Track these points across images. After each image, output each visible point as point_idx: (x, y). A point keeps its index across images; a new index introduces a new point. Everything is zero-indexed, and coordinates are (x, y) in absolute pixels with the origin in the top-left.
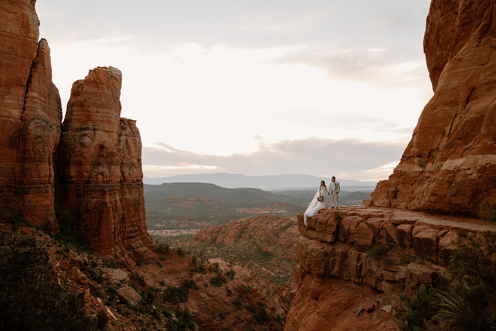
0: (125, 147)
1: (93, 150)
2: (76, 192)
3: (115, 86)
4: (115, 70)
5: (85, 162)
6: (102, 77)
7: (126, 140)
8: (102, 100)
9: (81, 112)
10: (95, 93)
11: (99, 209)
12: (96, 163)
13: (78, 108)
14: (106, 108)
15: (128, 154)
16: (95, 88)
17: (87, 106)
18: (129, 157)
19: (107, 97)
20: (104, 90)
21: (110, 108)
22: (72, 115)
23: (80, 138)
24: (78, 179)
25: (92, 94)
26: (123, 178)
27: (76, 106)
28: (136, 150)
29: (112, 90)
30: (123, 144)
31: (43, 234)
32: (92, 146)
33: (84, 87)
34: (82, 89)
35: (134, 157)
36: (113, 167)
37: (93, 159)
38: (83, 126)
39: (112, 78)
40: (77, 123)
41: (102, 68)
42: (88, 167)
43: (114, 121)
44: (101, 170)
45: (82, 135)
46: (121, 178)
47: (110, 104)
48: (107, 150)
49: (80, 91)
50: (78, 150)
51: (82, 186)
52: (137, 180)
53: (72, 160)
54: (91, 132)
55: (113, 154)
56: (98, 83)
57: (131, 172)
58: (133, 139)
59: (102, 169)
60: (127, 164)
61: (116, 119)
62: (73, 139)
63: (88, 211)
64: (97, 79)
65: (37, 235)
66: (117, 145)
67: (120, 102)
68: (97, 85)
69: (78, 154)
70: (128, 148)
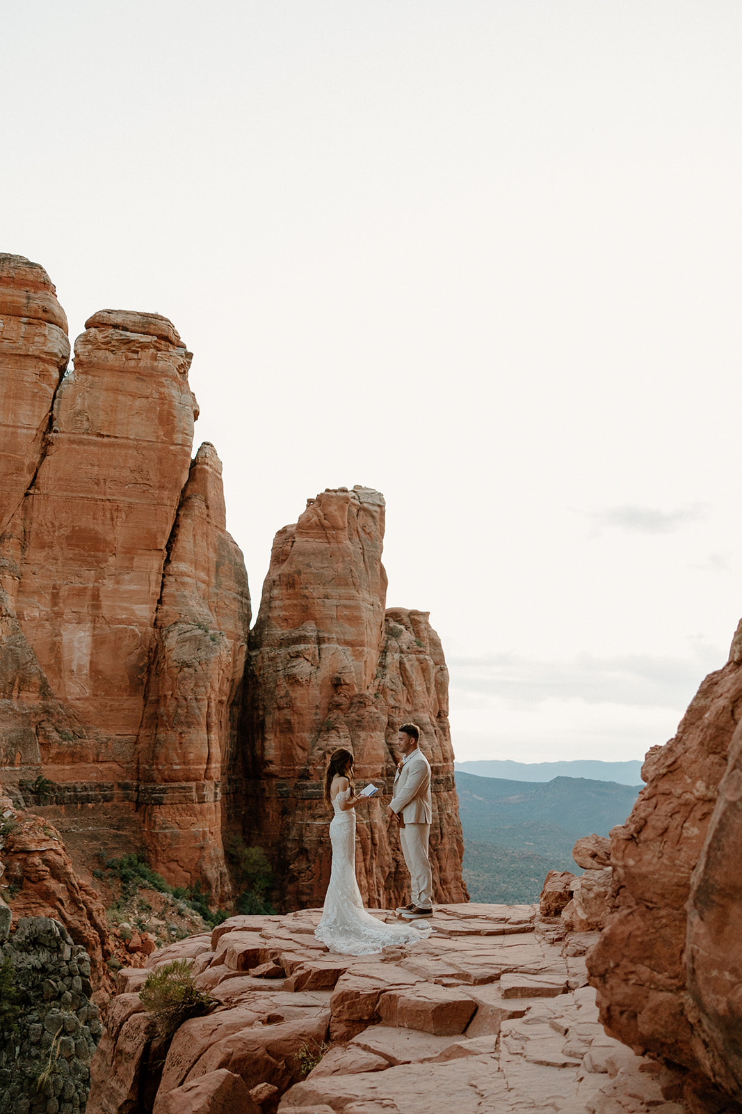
0: (399, 681)
1: (317, 692)
2: (280, 800)
3: (368, 531)
4: (368, 494)
5: (298, 723)
6: (335, 513)
7: (401, 663)
8: (335, 566)
9: (289, 599)
10: (321, 552)
12: (323, 724)
13: (284, 591)
14: (347, 584)
15: (408, 700)
16: (321, 540)
17: (301, 584)
18: (409, 708)
20: (341, 542)
21: (354, 585)
22: (270, 608)
23: (288, 663)
24: (284, 767)
25: (313, 554)
27: (278, 585)
28: (428, 689)
29: (363, 540)
30: (392, 673)
31: (188, 911)
32: (314, 681)
33: (297, 539)
34: (292, 546)
35: (423, 707)
36: (363, 734)
37: (316, 714)
38: (293, 634)
39: (361, 513)
40: (281, 627)
41: (336, 491)
42: (306, 735)
43: (366, 615)
44: (334, 743)
45: (292, 655)
46: (387, 761)
47: (356, 574)
48: (349, 690)
49: (287, 550)
50: (283, 693)
51: (294, 785)
53: (269, 720)
54: (312, 647)
55: (362, 700)
56: (328, 528)
58: (418, 660)
59: (336, 738)
61: (374, 611)
62: (271, 668)
63: (303, 852)
64: (325, 519)
65: (173, 913)
66: (377, 677)
67: (382, 570)
68: (326, 534)
69: (282, 702)
70: (407, 682)
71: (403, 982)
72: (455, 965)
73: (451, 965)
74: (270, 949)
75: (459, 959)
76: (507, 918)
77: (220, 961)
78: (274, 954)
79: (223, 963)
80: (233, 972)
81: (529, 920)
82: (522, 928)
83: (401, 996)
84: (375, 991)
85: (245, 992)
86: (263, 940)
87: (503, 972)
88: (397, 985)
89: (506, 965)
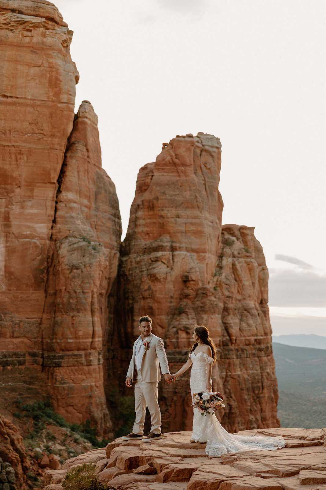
0: (232, 278)
1: (171, 287)
3: (208, 167)
4: (208, 139)
5: (158, 309)
6: (183, 154)
7: (233, 265)
8: (184, 194)
9: (150, 218)
10: (173, 183)
11: (181, 397)
12: (176, 309)
13: (146, 213)
14: (193, 207)
15: (238, 292)
16: (173, 174)
17: (159, 207)
18: (239, 297)
19: (194, 188)
20: (188, 176)
21: (198, 207)
22: (136, 226)
23: (150, 266)
25: (168, 185)
26: (228, 338)
27: (141, 208)
28: (253, 284)
29: (204, 174)
30: (226, 272)
31: (81, 440)
32: (169, 278)
33: (155, 174)
34: (151, 179)
35: (250, 296)
36: (205, 316)
37: (171, 302)
38: (154, 245)
39: (204, 153)
40: (144, 239)
41: (184, 137)
43: (208, 230)
44: (184, 323)
45: (153, 260)
46: (223, 336)
47: (200, 199)
48: (194, 285)
49: (147, 182)
50: (146, 287)
52: (256, 340)
53: (136, 307)
54: (167, 254)
55: (204, 292)
56: (178, 165)
57: (244, 324)
58: (246, 262)
59: (186, 320)
60: (235, 309)
61: (213, 227)
62: (138, 269)
64: (176, 158)
65: (71, 441)
66: (215, 275)
67: (219, 196)
68: (177, 169)
69: (146, 294)
70: (237, 279)
71: (235, 476)
72: (269, 465)
73: (266, 465)
74: (146, 457)
75: (272, 462)
76: (305, 436)
77: (114, 464)
78: (148, 460)
79: (115, 466)
80: (122, 471)
81: (320, 437)
82: (315, 443)
83: (233, 484)
84: (217, 481)
85: (131, 483)
86: (141, 451)
87: (302, 469)
88: (231, 477)
89: (303, 465)
